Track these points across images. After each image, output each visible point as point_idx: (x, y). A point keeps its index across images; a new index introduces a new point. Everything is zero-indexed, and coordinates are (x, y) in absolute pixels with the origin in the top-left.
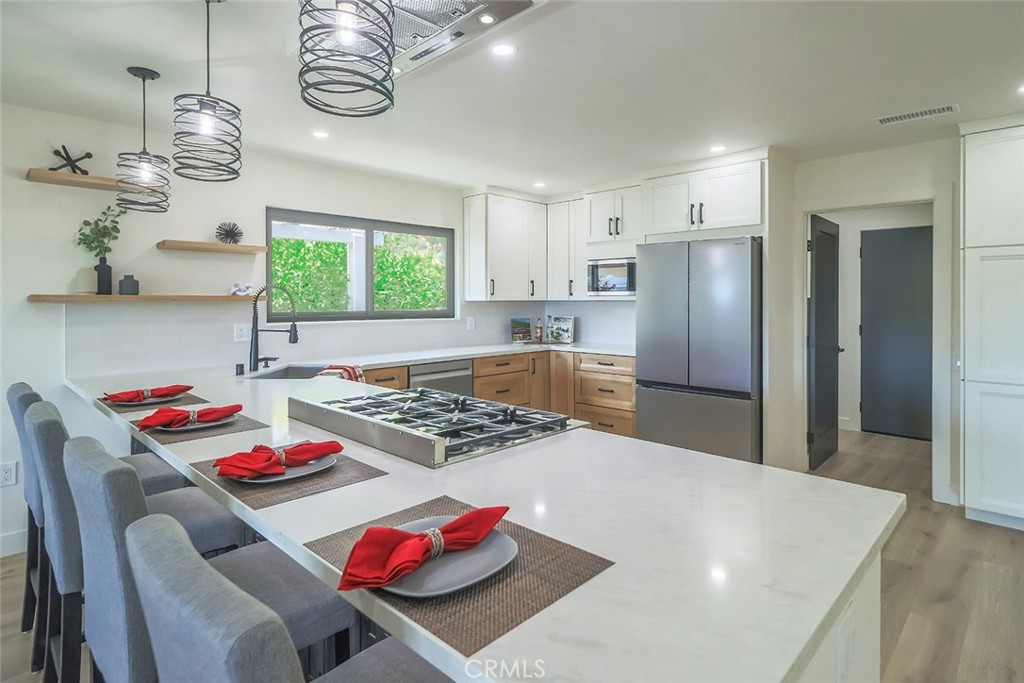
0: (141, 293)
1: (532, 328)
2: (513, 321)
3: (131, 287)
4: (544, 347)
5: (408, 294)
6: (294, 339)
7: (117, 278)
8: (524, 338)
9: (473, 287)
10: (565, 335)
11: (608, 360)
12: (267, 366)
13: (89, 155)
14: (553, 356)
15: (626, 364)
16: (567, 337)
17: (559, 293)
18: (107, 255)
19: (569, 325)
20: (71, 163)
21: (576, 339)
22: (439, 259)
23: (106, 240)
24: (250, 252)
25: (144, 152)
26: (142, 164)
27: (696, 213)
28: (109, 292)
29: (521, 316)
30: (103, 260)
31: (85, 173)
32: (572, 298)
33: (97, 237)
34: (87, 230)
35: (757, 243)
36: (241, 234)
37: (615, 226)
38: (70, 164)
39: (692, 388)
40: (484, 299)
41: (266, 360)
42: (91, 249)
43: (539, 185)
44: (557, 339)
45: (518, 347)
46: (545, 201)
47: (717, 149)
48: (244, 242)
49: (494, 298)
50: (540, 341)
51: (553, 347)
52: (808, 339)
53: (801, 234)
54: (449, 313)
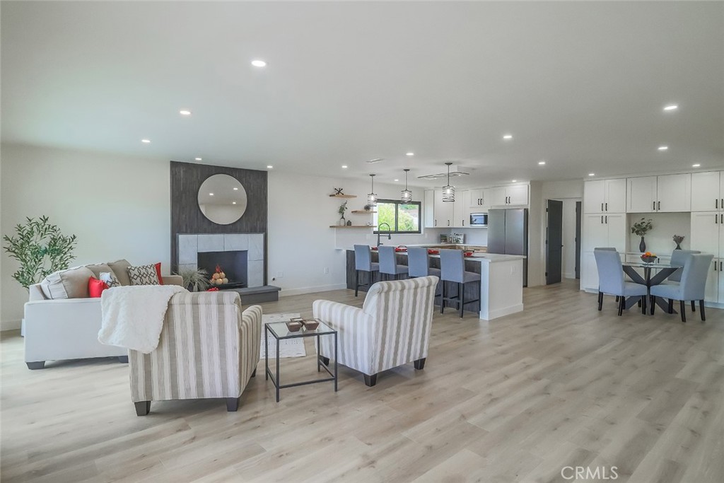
0: (352, 225)
2: (441, 235)
3: (349, 224)
4: (454, 244)
6: (390, 238)
8: (444, 241)
13: (342, 189)
15: (485, 249)
16: (461, 241)
17: (457, 224)
18: (344, 215)
19: (462, 237)
20: (339, 192)
21: (464, 242)
23: (342, 211)
24: (371, 212)
25: (373, 194)
27: (508, 200)
29: (444, 233)
31: (342, 194)
32: (463, 227)
34: (338, 209)
35: (526, 211)
37: (480, 202)
40: (432, 227)
41: (381, 244)
42: (340, 214)
45: (443, 244)
47: (514, 181)
49: (436, 227)
50: (451, 242)
51: (456, 244)
52: (546, 241)
53: (544, 206)
54: (419, 232)
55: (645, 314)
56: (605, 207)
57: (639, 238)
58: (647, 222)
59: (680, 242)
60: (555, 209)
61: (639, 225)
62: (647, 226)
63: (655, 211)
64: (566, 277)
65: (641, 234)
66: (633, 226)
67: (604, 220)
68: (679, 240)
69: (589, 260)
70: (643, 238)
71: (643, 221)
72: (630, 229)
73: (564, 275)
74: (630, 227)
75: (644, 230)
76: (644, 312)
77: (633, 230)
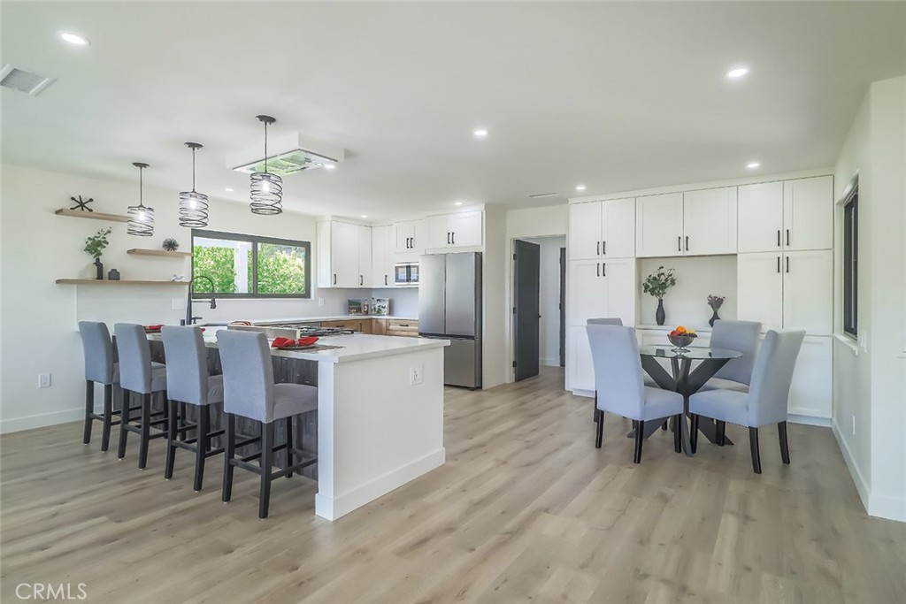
0: (121, 279)
1: (362, 306)
2: (349, 301)
3: (114, 275)
4: (370, 317)
5: (278, 284)
6: (213, 306)
7: (106, 270)
8: (357, 312)
9: (322, 279)
10: (383, 310)
11: (405, 323)
12: (195, 323)
13: (91, 200)
14: (374, 322)
15: (415, 325)
16: (385, 311)
17: (378, 283)
18: (100, 257)
19: (386, 304)
20: (82, 205)
22: (300, 262)
23: (99, 249)
24: (182, 255)
25: (141, 206)
26: (140, 211)
27: (451, 238)
28: (102, 278)
29: (355, 298)
30: (98, 260)
31: (91, 210)
32: (386, 287)
33: (95, 247)
34: (90, 242)
35: (479, 256)
36: (177, 246)
37: (410, 243)
38: (82, 207)
39: (447, 336)
40: (329, 286)
41: (195, 319)
42: (92, 253)
43: (364, 216)
44: (379, 312)
45: (352, 317)
46: (370, 225)
47: (458, 204)
48: (179, 250)
49: (336, 286)
50: (367, 313)
51: (374, 317)
52: (514, 309)
53: (510, 250)
54: (307, 295)
55: (680, 451)
56: (602, 248)
57: (654, 301)
58: (666, 274)
59: (718, 308)
60: (527, 256)
61: (655, 279)
62: (666, 280)
63: (680, 254)
64: (548, 364)
65: (658, 294)
66: (644, 281)
67: (602, 270)
68: (716, 303)
69: (578, 339)
70: (661, 301)
71: (662, 271)
72: (640, 288)
73: (544, 361)
74: (640, 282)
75: (663, 286)
76: (678, 449)
77: (646, 287)
